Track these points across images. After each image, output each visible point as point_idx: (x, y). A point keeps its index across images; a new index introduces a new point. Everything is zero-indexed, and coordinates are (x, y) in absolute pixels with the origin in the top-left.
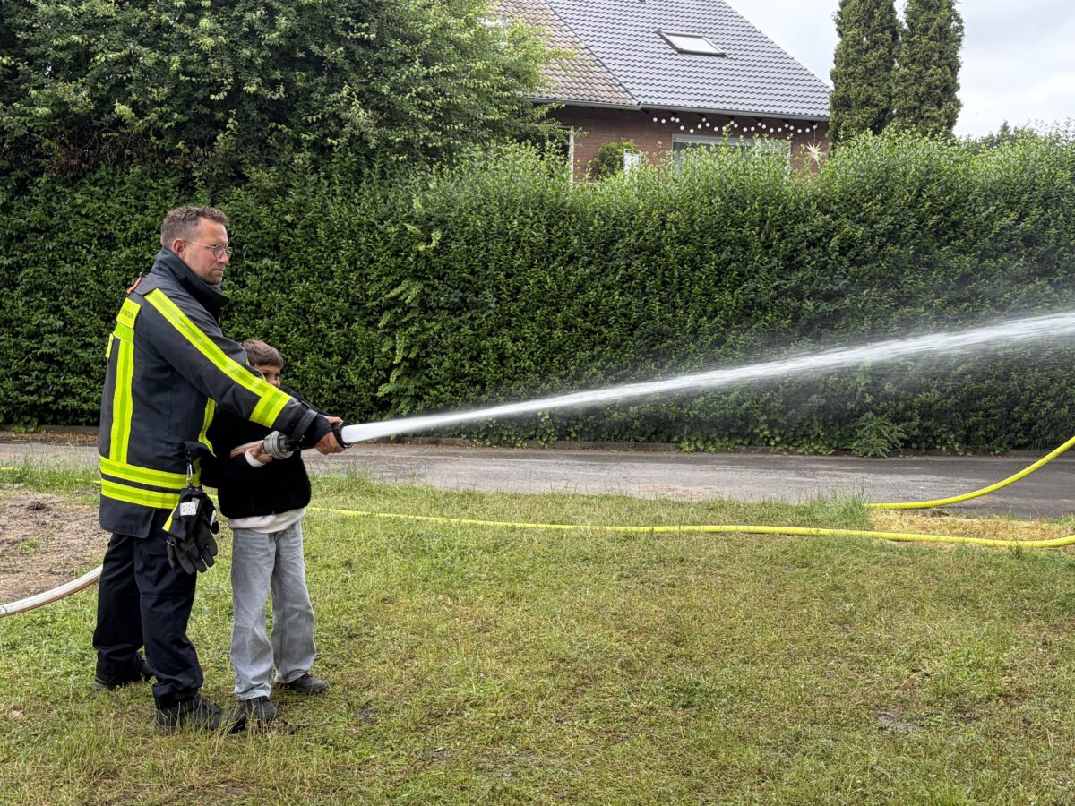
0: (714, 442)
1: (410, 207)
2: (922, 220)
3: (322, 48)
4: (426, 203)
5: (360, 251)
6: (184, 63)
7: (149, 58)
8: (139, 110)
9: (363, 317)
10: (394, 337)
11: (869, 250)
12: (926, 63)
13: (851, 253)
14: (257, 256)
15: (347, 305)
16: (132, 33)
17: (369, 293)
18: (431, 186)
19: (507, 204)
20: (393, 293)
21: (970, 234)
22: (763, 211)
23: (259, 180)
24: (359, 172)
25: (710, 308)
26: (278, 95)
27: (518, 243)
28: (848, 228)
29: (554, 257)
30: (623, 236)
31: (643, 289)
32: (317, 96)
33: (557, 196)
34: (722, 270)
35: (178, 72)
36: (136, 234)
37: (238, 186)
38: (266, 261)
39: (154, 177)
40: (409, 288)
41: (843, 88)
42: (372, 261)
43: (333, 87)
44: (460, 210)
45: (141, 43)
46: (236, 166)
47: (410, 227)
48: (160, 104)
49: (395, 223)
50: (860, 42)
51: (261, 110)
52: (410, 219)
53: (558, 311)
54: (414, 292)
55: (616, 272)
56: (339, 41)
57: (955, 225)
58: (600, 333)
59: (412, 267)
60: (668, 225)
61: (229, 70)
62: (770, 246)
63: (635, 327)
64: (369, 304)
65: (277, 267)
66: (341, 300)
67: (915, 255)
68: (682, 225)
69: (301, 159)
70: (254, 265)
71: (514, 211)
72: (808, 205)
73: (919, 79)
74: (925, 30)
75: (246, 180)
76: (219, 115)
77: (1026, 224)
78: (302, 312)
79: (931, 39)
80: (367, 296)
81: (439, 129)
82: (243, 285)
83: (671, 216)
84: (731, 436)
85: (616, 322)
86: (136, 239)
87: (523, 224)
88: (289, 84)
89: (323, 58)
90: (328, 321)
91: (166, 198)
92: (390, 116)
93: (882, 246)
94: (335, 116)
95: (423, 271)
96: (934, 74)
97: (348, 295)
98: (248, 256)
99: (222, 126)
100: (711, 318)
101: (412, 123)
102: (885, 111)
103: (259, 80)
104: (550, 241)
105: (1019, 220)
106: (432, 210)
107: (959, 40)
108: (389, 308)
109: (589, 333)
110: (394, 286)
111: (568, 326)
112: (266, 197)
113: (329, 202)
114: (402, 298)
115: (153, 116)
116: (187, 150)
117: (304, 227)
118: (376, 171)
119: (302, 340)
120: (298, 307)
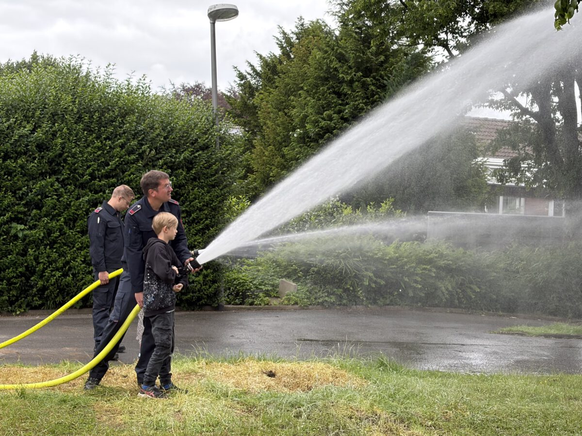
77: (39, 134)
105: (33, 131)
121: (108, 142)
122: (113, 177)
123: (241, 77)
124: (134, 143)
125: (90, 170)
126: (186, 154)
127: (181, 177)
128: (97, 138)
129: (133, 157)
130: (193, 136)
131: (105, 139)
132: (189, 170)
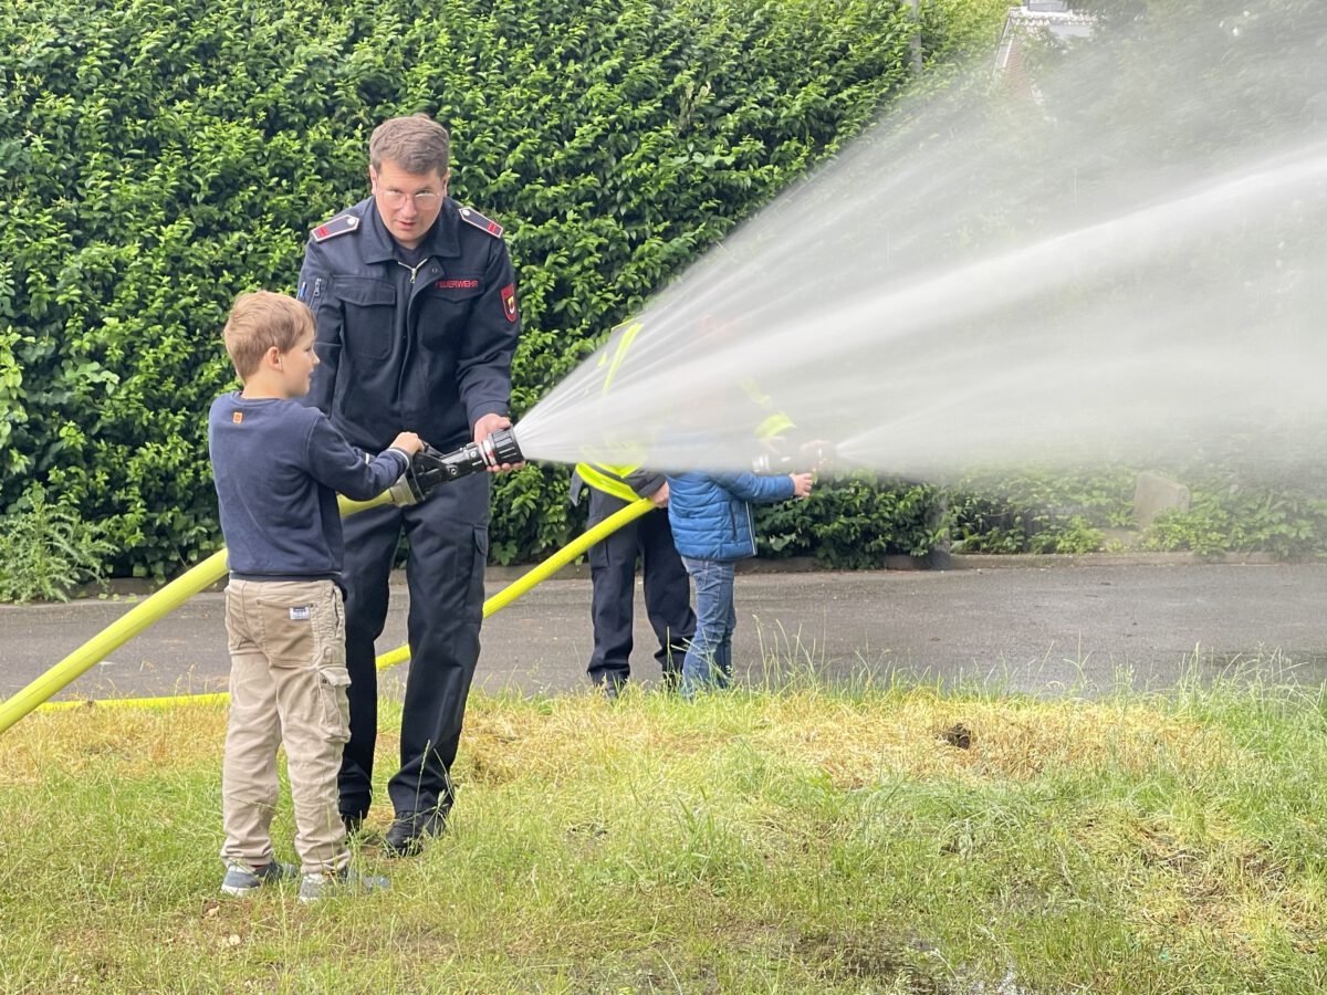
122: (588, 171)
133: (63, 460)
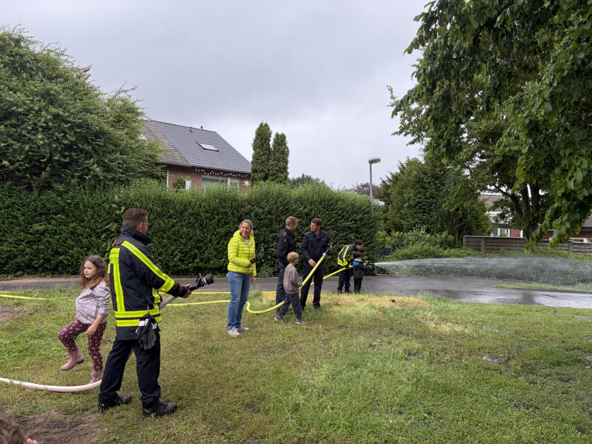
0: (216, 275)
1: (114, 198)
2: (277, 208)
3: (83, 146)
4: (119, 198)
5: (95, 213)
6: (30, 147)
7: (17, 145)
8: (12, 163)
9: (96, 235)
10: (107, 242)
11: (263, 216)
12: (279, 161)
13: (258, 217)
14: (56, 214)
15: (90, 231)
16: (10, 136)
17: (98, 227)
18: (121, 192)
19: (148, 198)
20: (107, 227)
21: (291, 212)
22: (232, 204)
23: (57, 188)
24: (95, 187)
25: (215, 233)
26: (66, 161)
27: (152, 211)
28: (257, 209)
29: (164, 216)
30: (187, 210)
31: (194, 226)
32: (80, 161)
33: (165, 196)
34: (219, 221)
35: (28, 151)
36: (8, 205)
37: (49, 190)
38: (59, 215)
39: (15, 185)
40: (113, 225)
41: (255, 166)
42: (99, 216)
43: (86, 158)
44: (131, 200)
45: (13, 140)
46: (49, 183)
47: (113, 205)
48: (20, 161)
49: (108, 204)
50: (260, 153)
51: (59, 165)
52: (113, 202)
53: (165, 233)
54: (115, 227)
55: (185, 221)
56: (89, 144)
57: (287, 209)
58: (179, 240)
59: (114, 218)
60: (202, 207)
61: (48, 151)
62: (234, 214)
63: (191, 239)
64: (98, 231)
65: (64, 217)
66: (88, 229)
67: (276, 218)
68: (206, 207)
69: (73, 181)
70: (55, 217)
71: (150, 201)
72: (245, 202)
73: (277, 165)
74: (278, 151)
75: (52, 188)
76: (43, 166)
77: (306, 210)
78: (72, 233)
79: (280, 154)
80: (97, 228)
81: (125, 174)
82: (50, 224)
83: (203, 204)
84: (222, 273)
85: (185, 237)
86: (8, 207)
87: (153, 205)
88: (70, 157)
89: (83, 149)
90: (83, 236)
91: (21, 193)
92: (107, 169)
93: (266, 215)
94: (87, 168)
95: (118, 220)
96: (281, 164)
97: (90, 227)
98: (52, 214)
99: (44, 169)
100: (215, 236)
101: (115, 172)
102: (267, 174)
103: (59, 155)
104: (162, 211)
105: (304, 209)
106: (121, 200)
107: (288, 155)
108: (105, 231)
109: (176, 240)
110: (107, 224)
111: (169, 238)
112: (60, 194)
113: (84, 196)
114: (110, 229)
115: (17, 164)
116: (30, 177)
117: (74, 204)
118: (102, 186)
119: (72, 243)
120: (71, 231)
121: (331, 212)
122: (333, 225)
123: (384, 182)
124: (340, 212)
125: (324, 223)
126: (361, 215)
127: (359, 224)
128: (327, 210)
129: (340, 217)
130: (363, 209)
131: (331, 210)
132: (361, 221)
133: (268, 260)
